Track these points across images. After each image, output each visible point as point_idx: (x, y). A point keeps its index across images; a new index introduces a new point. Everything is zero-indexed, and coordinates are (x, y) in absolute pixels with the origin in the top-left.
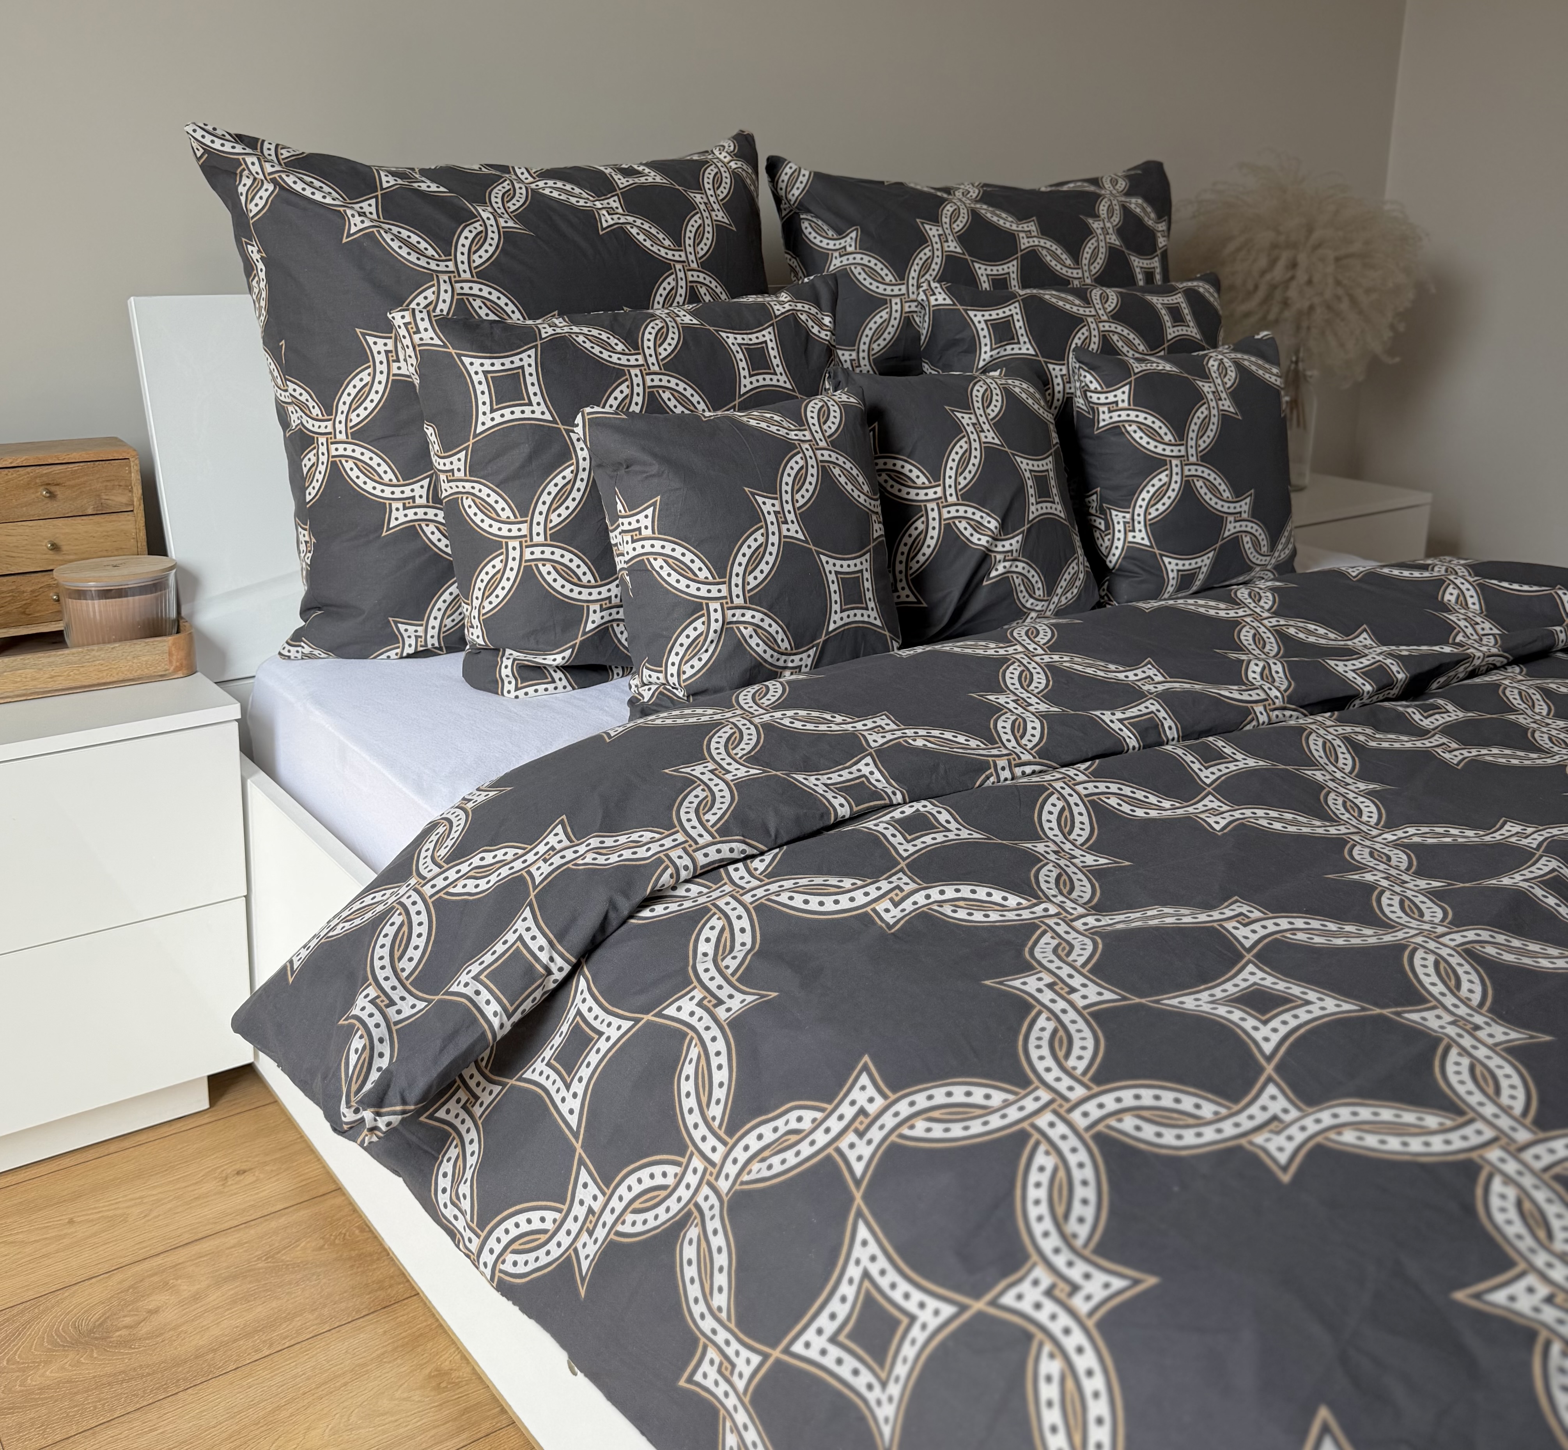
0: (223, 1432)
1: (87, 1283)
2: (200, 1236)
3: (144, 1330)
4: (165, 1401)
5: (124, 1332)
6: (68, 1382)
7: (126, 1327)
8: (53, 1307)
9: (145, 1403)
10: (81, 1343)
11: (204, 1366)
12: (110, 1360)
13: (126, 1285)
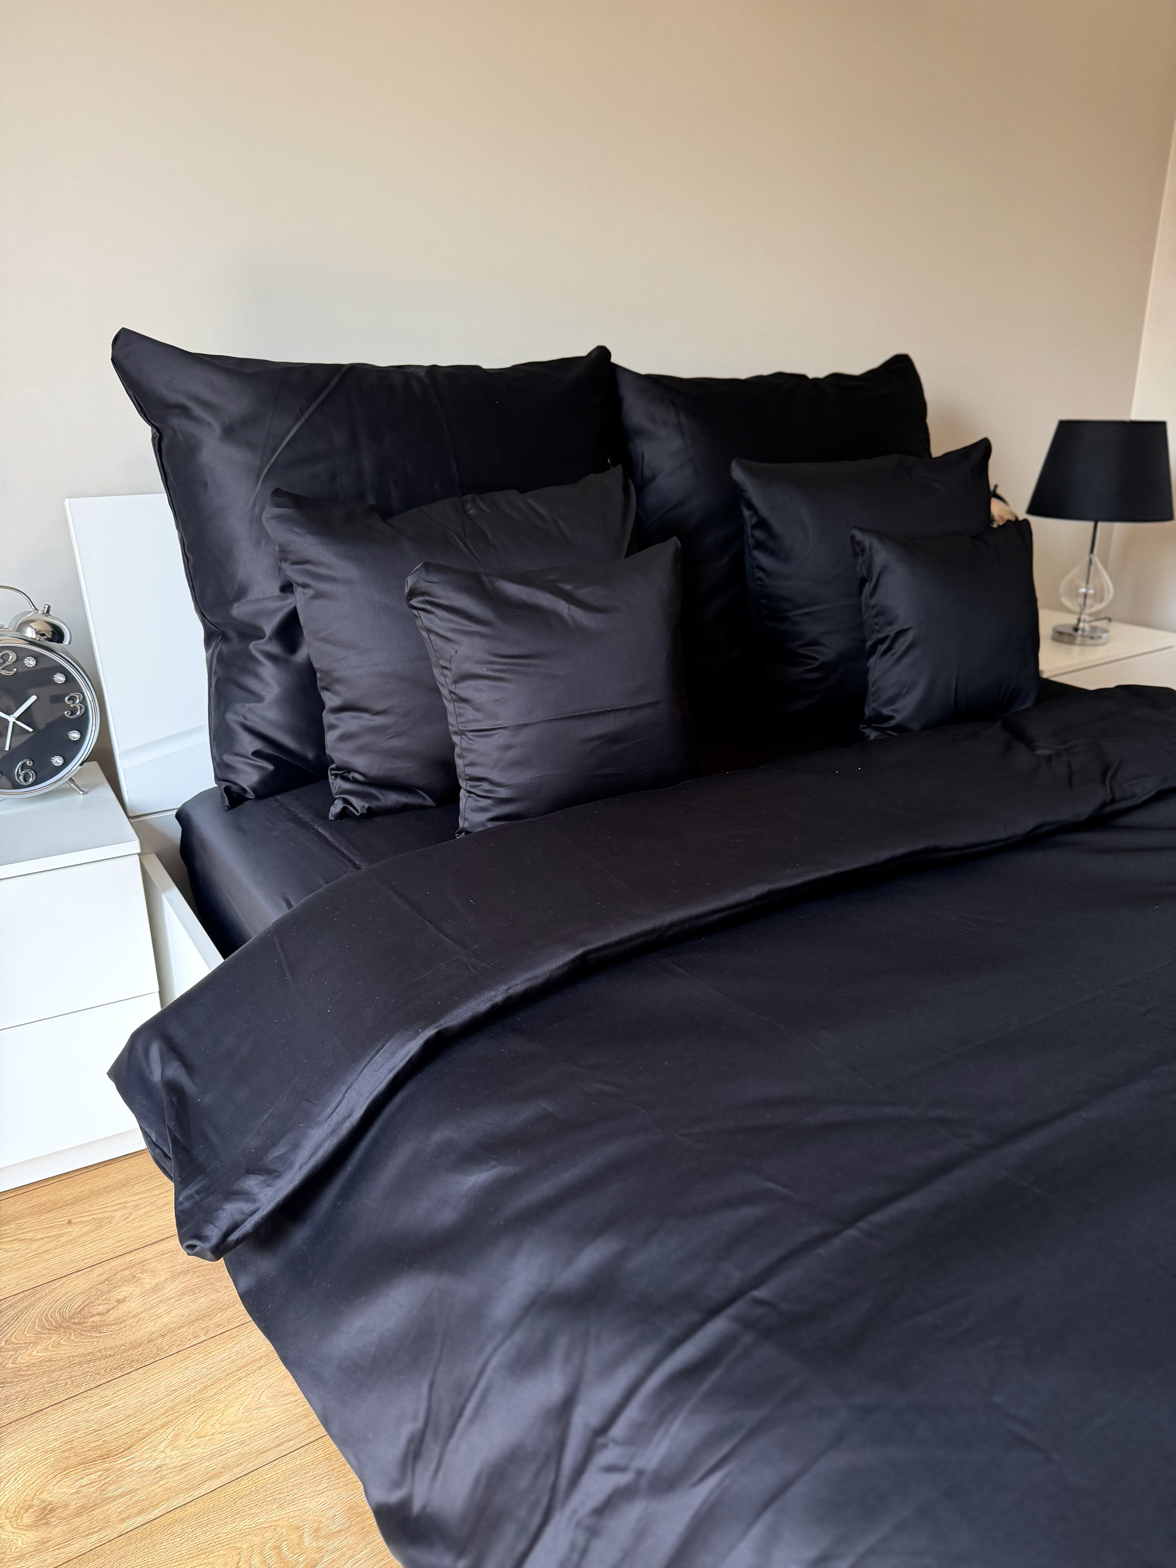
0: (161, 1408)
1: (74, 1275)
3: (112, 1317)
4: (121, 1379)
6: (49, 1361)
7: (99, 1314)
8: (46, 1295)
9: (105, 1381)
10: (63, 1327)
11: (153, 1349)
12: (83, 1342)
13: (104, 1277)
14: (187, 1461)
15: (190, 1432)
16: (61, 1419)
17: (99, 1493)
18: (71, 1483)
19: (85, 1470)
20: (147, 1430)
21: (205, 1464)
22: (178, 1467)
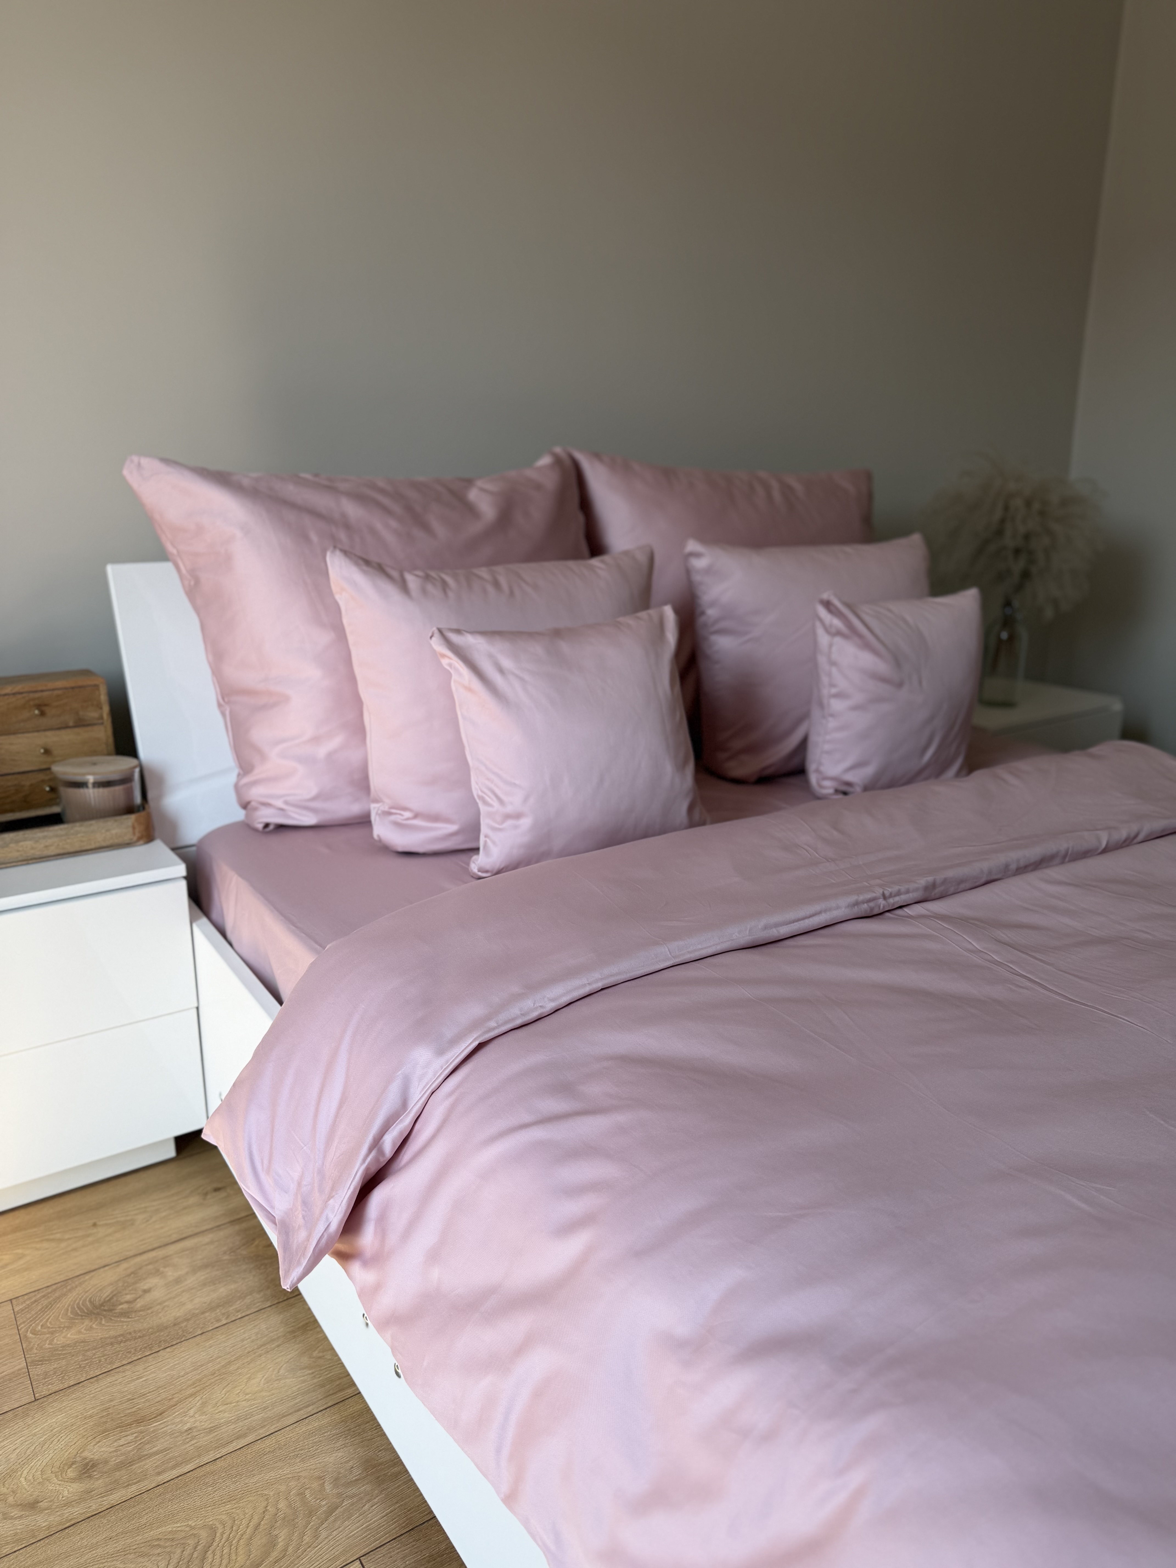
0: (189, 1380)
1: (102, 1270)
2: (184, 1236)
3: (139, 1305)
4: (150, 1357)
5: (125, 1306)
6: (82, 1342)
7: (127, 1302)
8: (76, 1287)
9: (136, 1358)
10: (94, 1314)
11: (179, 1331)
12: (113, 1326)
13: (129, 1271)
14: (216, 1424)
15: (216, 1400)
16: (97, 1390)
17: (135, 1451)
18: (109, 1444)
19: (122, 1432)
20: (177, 1399)
21: (232, 1427)
22: (207, 1429)
